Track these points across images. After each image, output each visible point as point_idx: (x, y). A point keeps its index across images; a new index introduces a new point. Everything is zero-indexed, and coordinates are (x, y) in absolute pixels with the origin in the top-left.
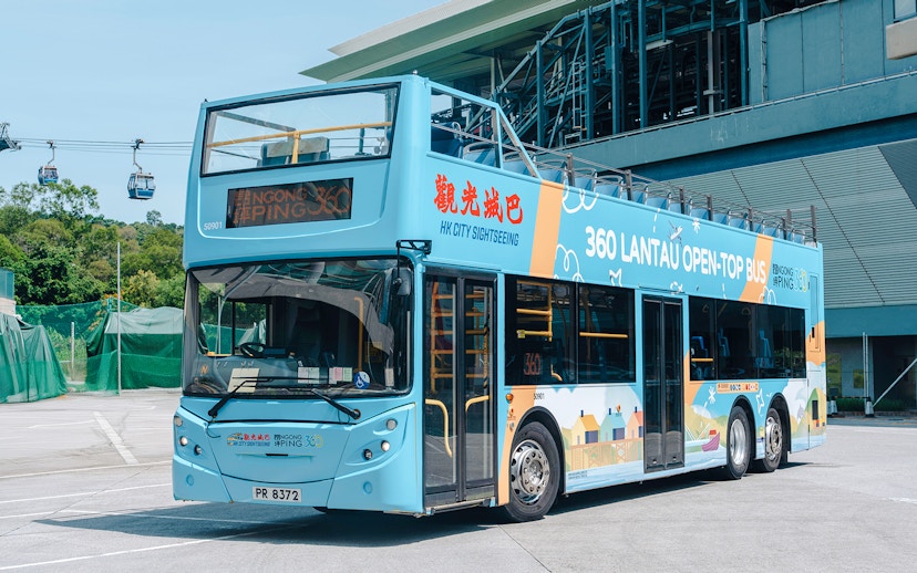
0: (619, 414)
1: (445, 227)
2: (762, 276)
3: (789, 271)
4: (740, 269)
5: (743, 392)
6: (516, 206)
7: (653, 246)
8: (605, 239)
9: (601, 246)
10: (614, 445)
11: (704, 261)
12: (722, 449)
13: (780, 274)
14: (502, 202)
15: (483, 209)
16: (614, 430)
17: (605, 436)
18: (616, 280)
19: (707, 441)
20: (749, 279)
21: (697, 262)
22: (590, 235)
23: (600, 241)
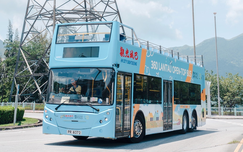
0: (158, 113)
1: (122, 61)
2: (190, 75)
3: (197, 74)
4: (185, 73)
5: (186, 108)
6: (136, 55)
7: (166, 66)
8: (155, 64)
9: (155, 66)
10: (156, 122)
11: (177, 71)
12: (181, 125)
13: (194, 75)
14: (134, 54)
15: (130, 56)
16: (157, 118)
17: (155, 119)
18: (158, 75)
19: (178, 122)
20: (187, 76)
21: (175, 71)
22: (152, 63)
23: (154, 65)
